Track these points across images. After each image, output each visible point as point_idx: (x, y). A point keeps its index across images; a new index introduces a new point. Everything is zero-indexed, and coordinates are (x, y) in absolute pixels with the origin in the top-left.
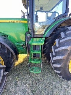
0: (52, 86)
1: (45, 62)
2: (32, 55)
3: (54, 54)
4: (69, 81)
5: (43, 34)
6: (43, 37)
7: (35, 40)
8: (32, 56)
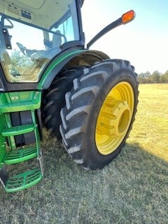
0: (73, 196)
1: (57, 149)
2: (13, 140)
3: (65, 127)
4: (103, 170)
5: (37, 81)
6: (37, 90)
7: (14, 97)
8: (14, 145)
